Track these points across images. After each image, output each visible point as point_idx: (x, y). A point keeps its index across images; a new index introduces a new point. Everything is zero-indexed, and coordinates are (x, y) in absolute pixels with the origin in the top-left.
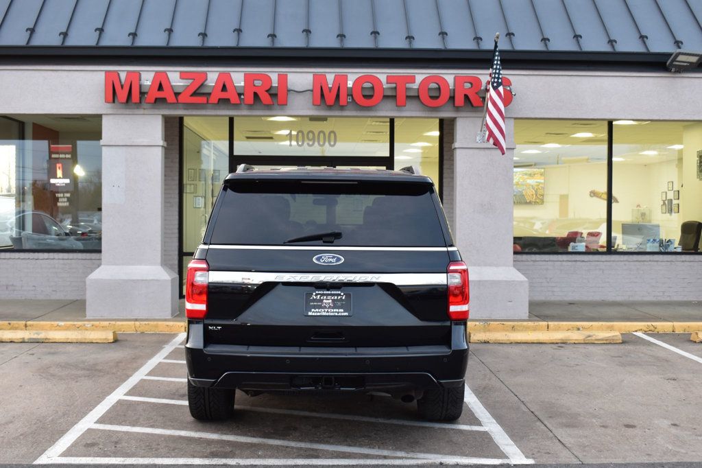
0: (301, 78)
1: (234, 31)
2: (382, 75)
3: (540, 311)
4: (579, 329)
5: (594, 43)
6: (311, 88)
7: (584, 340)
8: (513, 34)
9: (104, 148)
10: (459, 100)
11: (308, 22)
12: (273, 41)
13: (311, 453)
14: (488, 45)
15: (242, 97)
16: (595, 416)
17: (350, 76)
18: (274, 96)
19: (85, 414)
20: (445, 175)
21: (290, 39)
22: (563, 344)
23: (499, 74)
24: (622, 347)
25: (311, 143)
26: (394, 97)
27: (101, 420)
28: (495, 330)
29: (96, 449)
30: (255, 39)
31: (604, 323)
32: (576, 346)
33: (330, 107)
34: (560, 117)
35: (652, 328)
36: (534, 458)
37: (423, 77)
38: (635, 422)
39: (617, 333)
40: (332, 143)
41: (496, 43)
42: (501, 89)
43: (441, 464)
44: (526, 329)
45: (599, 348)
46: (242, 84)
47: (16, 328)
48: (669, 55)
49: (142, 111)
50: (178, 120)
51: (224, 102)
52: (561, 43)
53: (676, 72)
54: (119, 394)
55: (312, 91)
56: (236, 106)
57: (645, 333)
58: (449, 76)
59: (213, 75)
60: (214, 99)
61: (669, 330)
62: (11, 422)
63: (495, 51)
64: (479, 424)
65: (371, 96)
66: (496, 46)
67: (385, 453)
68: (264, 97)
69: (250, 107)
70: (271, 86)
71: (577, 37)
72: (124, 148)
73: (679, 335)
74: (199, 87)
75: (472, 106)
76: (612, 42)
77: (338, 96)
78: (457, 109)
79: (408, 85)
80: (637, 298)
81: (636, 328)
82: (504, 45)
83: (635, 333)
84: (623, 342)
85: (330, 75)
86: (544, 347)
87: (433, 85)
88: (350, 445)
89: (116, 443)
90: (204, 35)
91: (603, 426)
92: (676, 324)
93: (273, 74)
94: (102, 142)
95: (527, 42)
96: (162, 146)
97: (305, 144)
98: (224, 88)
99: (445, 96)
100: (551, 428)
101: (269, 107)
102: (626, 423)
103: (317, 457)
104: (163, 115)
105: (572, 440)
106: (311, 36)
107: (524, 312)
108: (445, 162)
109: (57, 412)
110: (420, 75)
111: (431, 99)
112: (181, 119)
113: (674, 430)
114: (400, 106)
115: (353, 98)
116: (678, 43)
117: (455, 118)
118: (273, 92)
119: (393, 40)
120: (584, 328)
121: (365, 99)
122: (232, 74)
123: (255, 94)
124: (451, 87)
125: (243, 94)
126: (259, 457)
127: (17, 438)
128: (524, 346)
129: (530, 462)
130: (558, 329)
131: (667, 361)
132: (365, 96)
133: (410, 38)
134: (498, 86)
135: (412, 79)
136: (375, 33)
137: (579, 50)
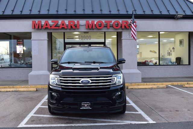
0: (83, 22)
1: (65, 10)
2: (103, 21)
3: (145, 80)
4: (154, 85)
5: (156, 12)
6: (85, 24)
7: (157, 87)
8: (136, 10)
9: (32, 41)
10: (123, 27)
11: (84, 8)
12: (75, 12)
14: (130, 13)
16: (167, 108)
17: (95, 21)
18: (76, 26)
21: (79, 12)
22: (152, 89)
23: (134, 20)
24: (166, 89)
25: (84, 39)
26: (107, 26)
27: (35, 113)
28: (134, 86)
29: (34, 122)
30: (71, 12)
31: (160, 83)
32: (155, 89)
33: (90, 29)
35: (173, 84)
36: (155, 121)
37: (114, 21)
38: (178, 110)
40: (90, 39)
42: (134, 24)
43: (131, 124)
44: (141, 85)
45: (161, 89)
46: (68, 23)
47: (10, 88)
48: (175, 15)
49: (42, 31)
51: (63, 28)
52: (148, 12)
53: (177, 19)
56: (66, 29)
57: (171, 85)
58: (120, 21)
59: (60, 21)
60: (60, 27)
61: (177, 84)
64: (137, 111)
65: (101, 26)
67: (115, 121)
68: (73, 27)
69: (70, 29)
70: (75, 24)
71: (152, 11)
72: (37, 41)
73: (179, 85)
74: (57, 25)
75: (126, 28)
76: (161, 12)
77: (92, 26)
78: (123, 29)
79: (110, 23)
80: (167, 76)
82: (134, 13)
83: (169, 85)
84: (167, 88)
85: (90, 21)
86: (147, 89)
87: (116, 23)
89: (40, 120)
90: (57, 11)
91: (170, 111)
93: (76, 21)
94: (32, 39)
95: (140, 12)
96: (47, 40)
98: (63, 25)
100: (157, 112)
101: (75, 29)
102: (176, 110)
104: (47, 32)
105: (164, 115)
106: (85, 11)
107: (140, 81)
109: (23, 111)
110: (113, 21)
111: (115, 26)
112: (51, 33)
114: (108, 29)
115: (96, 27)
116: (177, 12)
117: (122, 32)
118: (76, 25)
119: (106, 12)
120: (156, 85)
121: (99, 27)
122: (65, 21)
123: (71, 26)
124: (121, 24)
125: (68, 26)
126: (80, 123)
127: (12, 119)
128: (142, 89)
129: (155, 122)
130: (149, 85)
131: (179, 92)
132: (99, 26)
133: (110, 11)
134: (134, 23)
135: (111, 22)
136: (101, 10)
137: (152, 14)
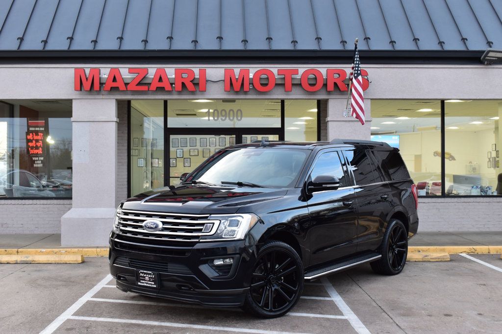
0: (215, 72)
1: (168, 38)
2: (274, 69)
4: (419, 251)
5: (429, 44)
6: (223, 79)
7: (422, 259)
8: (369, 38)
9: (73, 123)
10: (331, 87)
11: (221, 32)
12: (195, 45)
13: (223, 333)
14: (350, 47)
15: (174, 86)
16: (424, 309)
17: (250, 69)
18: (196, 84)
19: (64, 310)
21: (208, 43)
22: (407, 262)
23: (358, 67)
24: (450, 263)
25: (224, 118)
26: (283, 85)
27: (76, 314)
30: (183, 44)
31: (438, 247)
32: (416, 263)
33: (237, 93)
34: (404, 98)
35: (473, 250)
37: (304, 70)
38: (452, 313)
39: (447, 254)
40: (239, 118)
41: (356, 45)
42: (360, 78)
45: (433, 264)
46: (174, 76)
47: (11, 254)
48: (483, 52)
49: (101, 97)
50: (127, 103)
51: (161, 90)
52: (405, 44)
53: (487, 64)
54: (88, 297)
55: (224, 81)
56: (169, 92)
57: (468, 254)
58: (323, 69)
59: (152, 70)
60: (153, 88)
61: (486, 252)
62: (14, 315)
63: (355, 51)
64: (342, 314)
65: (267, 85)
66: (356, 48)
67: (275, 333)
68: (190, 86)
69: (180, 93)
70: (194, 78)
71: (416, 40)
72: (88, 123)
73: (492, 255)
74: (142, 79)
75: (340, 91)
76: (441, 43)
77: (242, 84)
78: (329, 93)
79: (293, 76)
80: (465, 230)
81: (462, 250)
82: (362, 47)
83: (460, 254)
85: (237, 69)
87: (312, 76)
88: (250, 328)
89: (87, 328)
90: (145, 42)
91: (429, 315)
92: (491, 247)
93: (196, 69)
94: (72, 119)
95: (380, 44)
96: (116, 122)
97: (220, 119)
98: (160, 79)
99: (320, 84)
100: (392, 317)
101: (193, 93)
102: (445, 313)
104: (116, 100)
105: (406, 325)
106: (222, 41)
108: (322, 131)
110: (302, 69)
111: (310, 85)
112: (129, 102)
113: (479, 318)
114: (287, 91)
115: (253, 86)
116: (489, 44)
117: (328, 99)
118: (195, 82)
119: (282, 44)
120: (423, 251)
121: (263, 86)
122: (166, 70)
123: (183, 84)
124: (325, 77)
125: (174, 84)
127: (19, 325)
131: (481, 273)
132: (262, 84)
133: (294, 42)
134: (358, 76)
135: (296, 72)
136: (269, 39)
137: (417, 49)
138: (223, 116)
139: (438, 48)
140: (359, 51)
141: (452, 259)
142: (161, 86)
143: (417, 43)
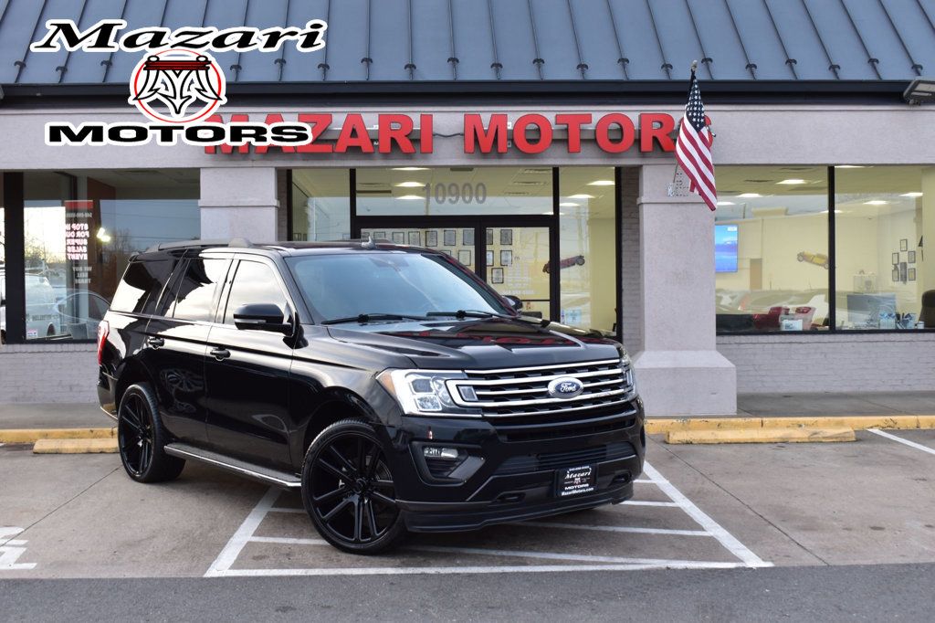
0: (448, 119)
1: (363, 61)
2: (550, 113)
3: (750, 405)
4: (800, 426)
5: (812, 70)
6: (461, 131)
7: (809, 438)
8: (711, 60)
9: (203, 211)
10: (647, 144)
11: (454, 49)
12: (412, 73)
13: (517, 560)
14: (681, 74)
15: (375, 143)
16: (835, 519)
17: (509, 115)
18: (416, 141)
20: (624, 237)
21: (433, 70)
22: (784, 443)
24: (856, 445)
25: (454, 199)
26: (566, 141)
27: (258, 533)
28: (698, 428)
30: (390, 70)
31: (831, 418)
32: (798, 445)
33: (485, 155)
35: (891, 423)
36: (772, 561)
37: (601, 115)
38: (883, 524)
39: (850, 430)
40: (481, 198)
41: (693, 73)
42: (704, 131)
43: (668, 568)
44: (736, 426)
45: (829, 447)
46: (376, 127)
47: (100, 437)
48: (908, 83)
49: (249, 163)
50: (285, 174)
51: (355, 151)
52: (771, 70)
53: (914, 104)
55: (463, 135)
56: (368, 155)
57: (883, 429)
58: (633, 113)
59: (339, 117)
60: (341, 147)
61: (912, 425)
63: (692, 82)
64: (702, 529)
65: (537, 141)
66: (693, 77)
67: (602, 559)
68: (404, 144)
69: (386, 156)
70: (412, 131)
71: (790, 62)
72: (228, 210)
73: (925, 431)
74: (321, 134)
75: (661, 150)
76: (833, 68)
77: (496, 140)
78: (643, 155)
79: (584, 126)
80: (870, 389)
81: (873, 424)
82: (701, 75)
83: (871, 430)
84: (857, 440)
85: (486, 114)
86: (760, 447)
87: (614, 126)
88: (558, 553)
89: (288, 555)
90: (325, 67)
91: (847, 529)
92: (922, 418)
93: (415, 114)
94: (201, 202)
95: (729, 70)
96: (276, 207)
97: (447, 198)
98: (354, 133)
99: (629, 139)
100: (787, 532)
101: (409, 156)
102: (872, 525)
103: (525, 564)
104: (276, 168)
105: (813, 544)
106: (459, 66)
107: (732, 407)
108: (624, 221)
110: (598, 113)
111: (611, 142)
112: (289, 172)
113: (928, 532)
114: (572, 151)
115: (514, 144)
116: (917, 68)
117: (641, 166)
118: (413, 137)
119: (561, 70)
120: (807, 425)
121: (531, 141)
122: (363, 116)
123: (393, 140)
124: (636, 127)
125: (377, 140)
127: (171, 552)
128: (736, 447)
129: (769, 565)
130: (775, 426)
131: (914, 460)
132: (528, 141)
133: (583, 67)
134: (701, 126)
135: (588, 119)
136: (539, 61)
137: (792, 78)
138: (453, 195)
139: (828, 76)
140: (700, 83)
141: (859, 437)
142: (355, 144)
143: (792, 68)
